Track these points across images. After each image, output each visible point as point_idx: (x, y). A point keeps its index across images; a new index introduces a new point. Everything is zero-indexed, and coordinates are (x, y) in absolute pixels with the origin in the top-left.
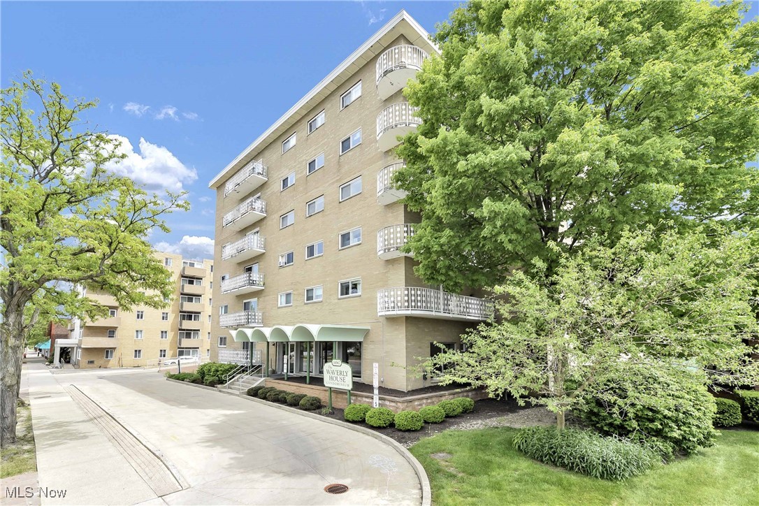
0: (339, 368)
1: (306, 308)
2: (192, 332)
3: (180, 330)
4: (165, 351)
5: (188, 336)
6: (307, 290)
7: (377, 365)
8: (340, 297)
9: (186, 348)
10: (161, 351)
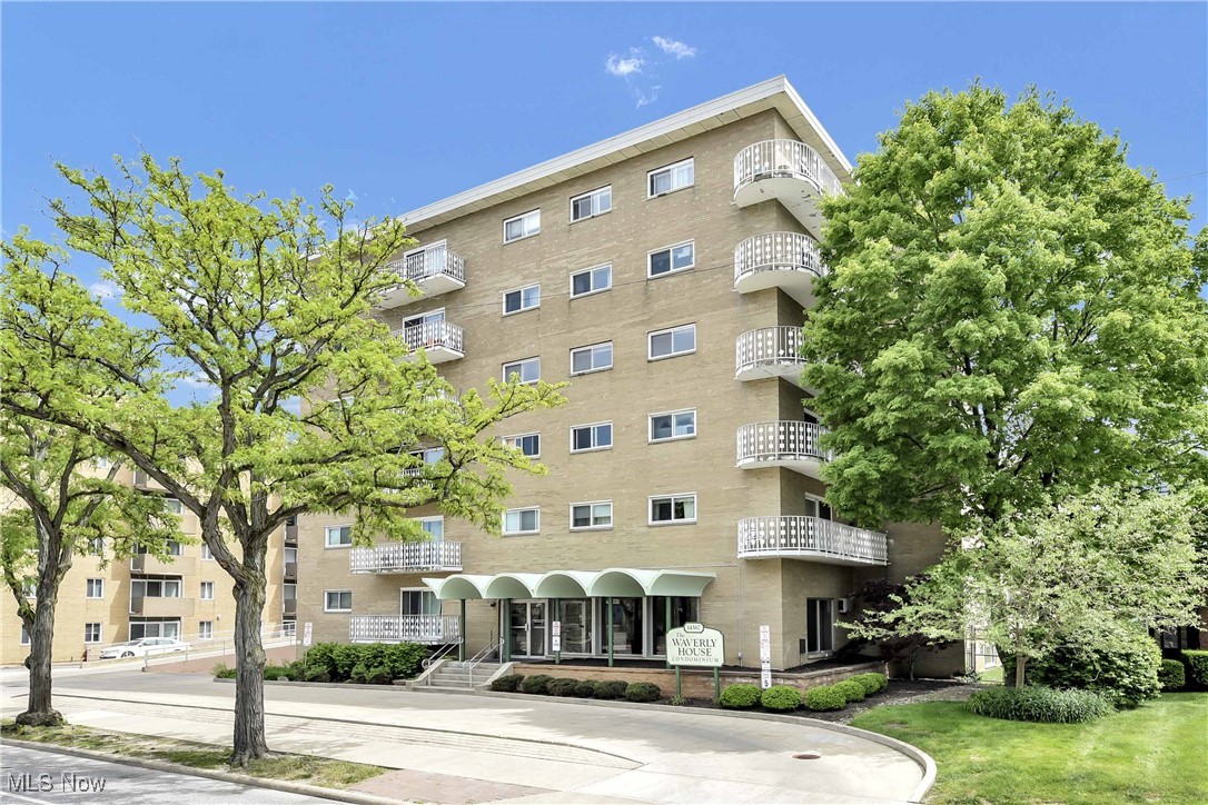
0: (698, 636)
1: (573, 539)
2: (164, 582)
3: (134, 576)
4: (97, 625)
5: (154, 590)
6: (575, 508)
7: (767, 628)
8: (650, 522)
9: (150, 619)
10: (89, 626)
